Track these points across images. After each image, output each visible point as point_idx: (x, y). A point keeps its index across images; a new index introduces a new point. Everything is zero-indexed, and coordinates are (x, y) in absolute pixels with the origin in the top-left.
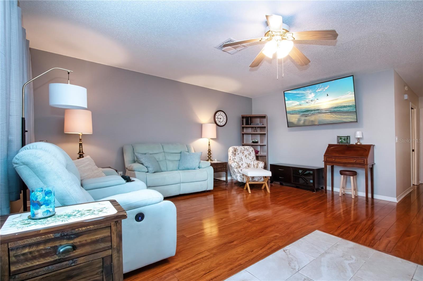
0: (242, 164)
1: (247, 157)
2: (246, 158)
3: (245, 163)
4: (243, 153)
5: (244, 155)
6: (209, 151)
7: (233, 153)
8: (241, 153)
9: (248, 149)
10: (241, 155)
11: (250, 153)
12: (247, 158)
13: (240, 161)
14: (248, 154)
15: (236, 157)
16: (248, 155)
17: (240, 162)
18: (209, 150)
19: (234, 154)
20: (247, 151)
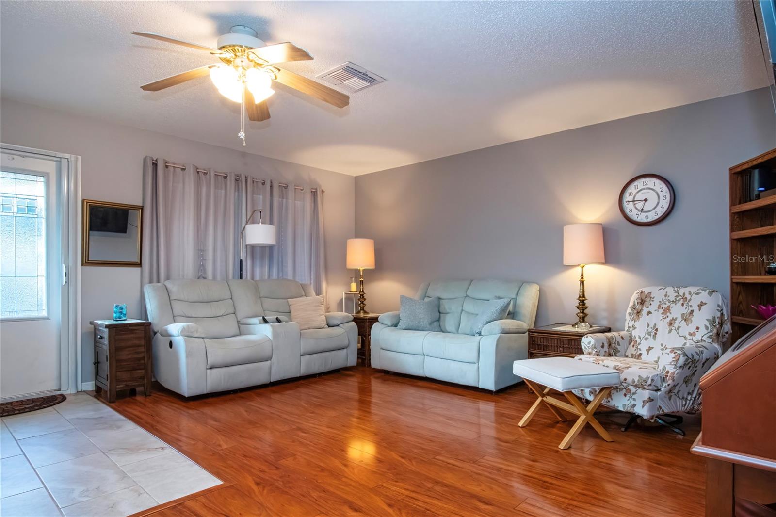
0: (648, 350)
1: (676, 325)
2: (670, 331)
3: (662, 345)
4: (667, 310)
5: (668, 320)
6: (582, 300)
7: (633, 308)
8: (661, 311)
9: (688, 297)
10: (657, 318)
11: (692, 311)
12: (673, 331)
13: (647, 336)
14: (683, 315)
15: (637, 324)
16: (679, 319)
17: (646, 339)
18: (580, 297)
19: (635, 312)
20: (683, 305)
